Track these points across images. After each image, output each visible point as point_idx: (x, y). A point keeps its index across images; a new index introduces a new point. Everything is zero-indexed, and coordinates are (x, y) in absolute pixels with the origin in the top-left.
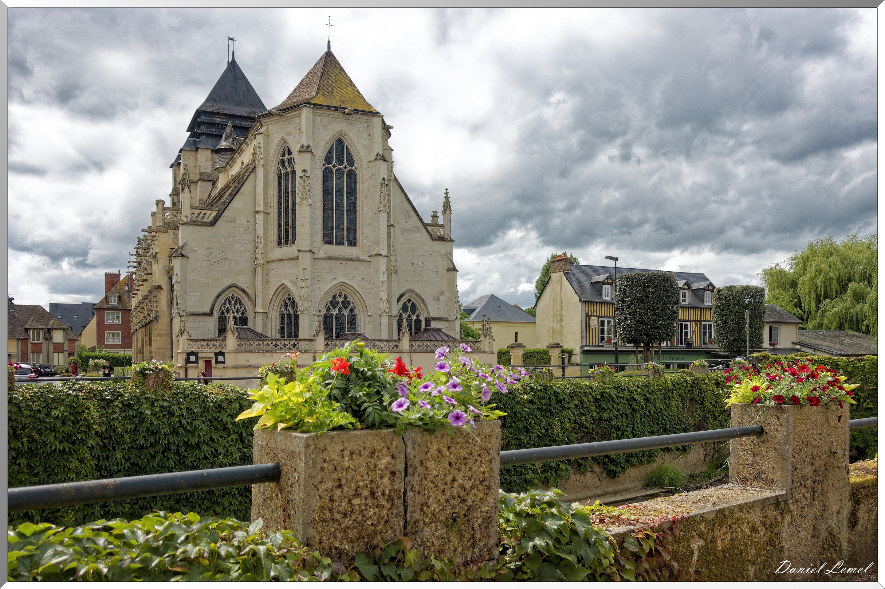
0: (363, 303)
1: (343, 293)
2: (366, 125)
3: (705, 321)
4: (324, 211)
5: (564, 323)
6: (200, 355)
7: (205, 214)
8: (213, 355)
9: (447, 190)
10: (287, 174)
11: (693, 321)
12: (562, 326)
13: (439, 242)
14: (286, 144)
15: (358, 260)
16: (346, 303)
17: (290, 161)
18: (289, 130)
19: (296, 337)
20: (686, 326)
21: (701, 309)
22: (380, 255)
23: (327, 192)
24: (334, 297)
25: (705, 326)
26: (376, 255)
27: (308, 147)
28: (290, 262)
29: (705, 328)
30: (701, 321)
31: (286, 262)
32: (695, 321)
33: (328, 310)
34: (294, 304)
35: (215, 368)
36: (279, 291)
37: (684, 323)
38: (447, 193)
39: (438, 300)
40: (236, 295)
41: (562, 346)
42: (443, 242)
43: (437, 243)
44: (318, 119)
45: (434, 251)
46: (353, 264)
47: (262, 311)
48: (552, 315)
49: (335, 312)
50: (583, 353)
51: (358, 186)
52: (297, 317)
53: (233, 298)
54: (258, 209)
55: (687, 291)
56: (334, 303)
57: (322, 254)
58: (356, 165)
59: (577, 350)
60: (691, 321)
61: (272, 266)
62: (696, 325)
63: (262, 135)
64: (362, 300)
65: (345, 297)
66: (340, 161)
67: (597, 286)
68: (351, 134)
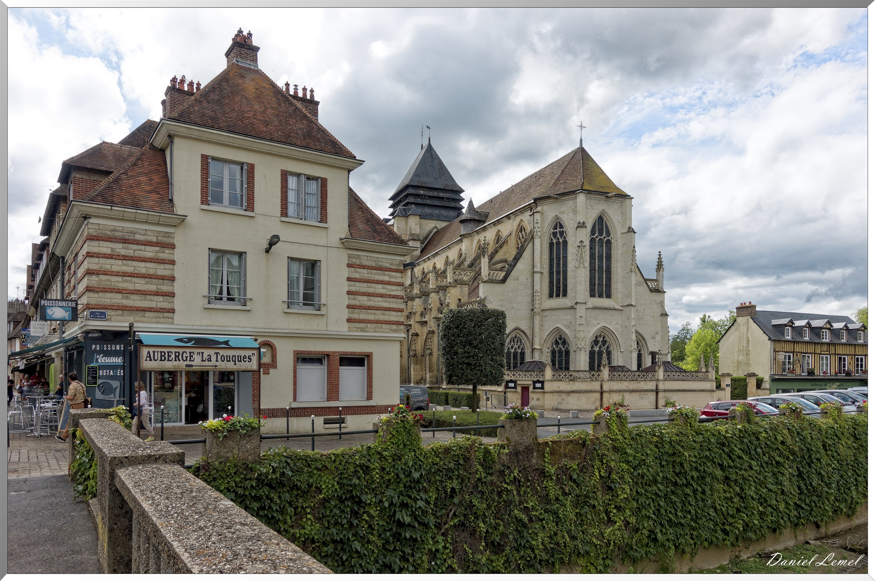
0: (617, 342)
1: (603, 334)
2: (619, 205)
3: (858, 355)
4: (590, 272)
5: (751, 357)
6: (518, 382)
7: (497, 274)
8: (532, 382)
9: (660, 252)
10: (558, 243)
11: (849, 355)
12: (749, 359)
13: (655, 293)
14: (558, 220)
15: (615, 309)
16: (604, 342)
17: (562, 233)
18: (563, 209)
19: (567, 368)
20: (844, 359)
21: (855, 345)
22: (632, 305)
23: (592, 256)
24: (596, 337)
25: (858, 359)
26: (628, 305)
27: (584, 223)
28: (564, 311)
29: (858, 361)
30: (855, 355)
31: (560, 311)
32: (851, 355)
33: (592, 347)
34: (564, 342)
35: (532, 392)
36: (552, 332)
37: (843, 357)
38: (660, 255)
39: (654, 338)
40: (518, 335)
41: (758, 375)
42: (658, 294)
43: (654, 294)
44: (588, 202)
45: (652, 301)
46: (611, 312)
47: (539, 348)
48: (737, 349)
49: (597, 349)
50: (772, 381)
51: (613, 252)
52: (568, 353)
53: (515, 337)
54: (535, 270)
55: (845, 331)
56: (596, 342)
57: (590, 305)
58: (612, 236)
59: (767, 378)
60: (848, 355)
61: (546, 313)
62: (852, 358)
63: (539, 214)
64: (616, 340)
65: (604, 338)
66: (601, 234)
67: (780, 328)
68: (610, 213)
